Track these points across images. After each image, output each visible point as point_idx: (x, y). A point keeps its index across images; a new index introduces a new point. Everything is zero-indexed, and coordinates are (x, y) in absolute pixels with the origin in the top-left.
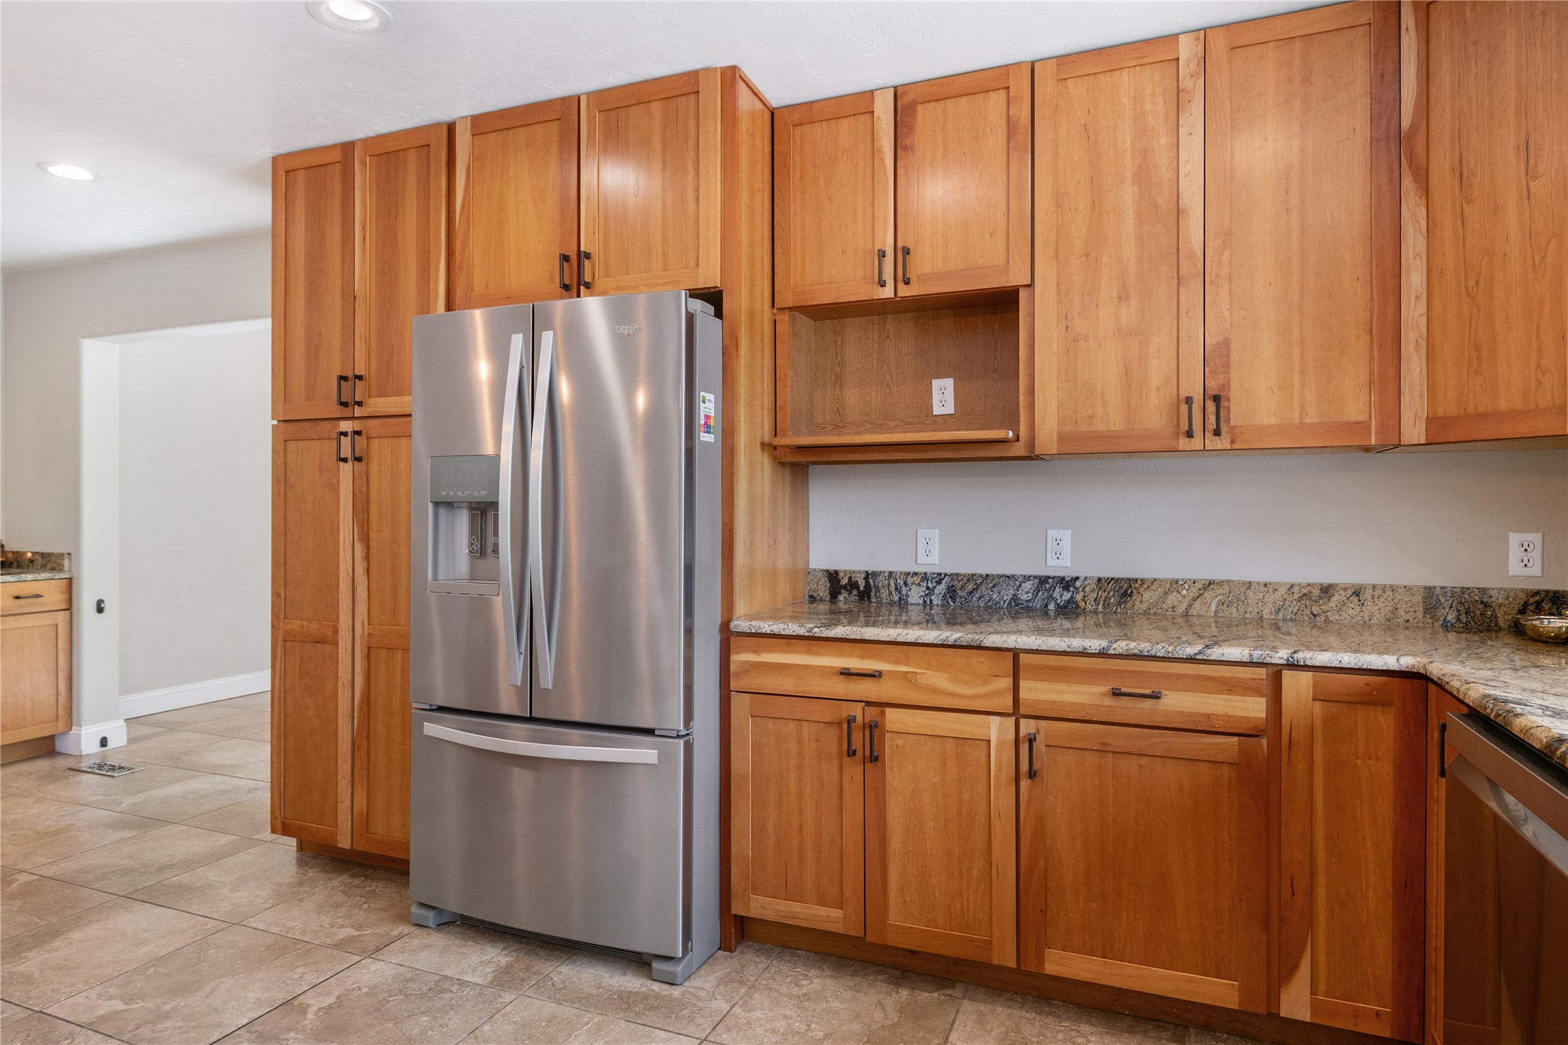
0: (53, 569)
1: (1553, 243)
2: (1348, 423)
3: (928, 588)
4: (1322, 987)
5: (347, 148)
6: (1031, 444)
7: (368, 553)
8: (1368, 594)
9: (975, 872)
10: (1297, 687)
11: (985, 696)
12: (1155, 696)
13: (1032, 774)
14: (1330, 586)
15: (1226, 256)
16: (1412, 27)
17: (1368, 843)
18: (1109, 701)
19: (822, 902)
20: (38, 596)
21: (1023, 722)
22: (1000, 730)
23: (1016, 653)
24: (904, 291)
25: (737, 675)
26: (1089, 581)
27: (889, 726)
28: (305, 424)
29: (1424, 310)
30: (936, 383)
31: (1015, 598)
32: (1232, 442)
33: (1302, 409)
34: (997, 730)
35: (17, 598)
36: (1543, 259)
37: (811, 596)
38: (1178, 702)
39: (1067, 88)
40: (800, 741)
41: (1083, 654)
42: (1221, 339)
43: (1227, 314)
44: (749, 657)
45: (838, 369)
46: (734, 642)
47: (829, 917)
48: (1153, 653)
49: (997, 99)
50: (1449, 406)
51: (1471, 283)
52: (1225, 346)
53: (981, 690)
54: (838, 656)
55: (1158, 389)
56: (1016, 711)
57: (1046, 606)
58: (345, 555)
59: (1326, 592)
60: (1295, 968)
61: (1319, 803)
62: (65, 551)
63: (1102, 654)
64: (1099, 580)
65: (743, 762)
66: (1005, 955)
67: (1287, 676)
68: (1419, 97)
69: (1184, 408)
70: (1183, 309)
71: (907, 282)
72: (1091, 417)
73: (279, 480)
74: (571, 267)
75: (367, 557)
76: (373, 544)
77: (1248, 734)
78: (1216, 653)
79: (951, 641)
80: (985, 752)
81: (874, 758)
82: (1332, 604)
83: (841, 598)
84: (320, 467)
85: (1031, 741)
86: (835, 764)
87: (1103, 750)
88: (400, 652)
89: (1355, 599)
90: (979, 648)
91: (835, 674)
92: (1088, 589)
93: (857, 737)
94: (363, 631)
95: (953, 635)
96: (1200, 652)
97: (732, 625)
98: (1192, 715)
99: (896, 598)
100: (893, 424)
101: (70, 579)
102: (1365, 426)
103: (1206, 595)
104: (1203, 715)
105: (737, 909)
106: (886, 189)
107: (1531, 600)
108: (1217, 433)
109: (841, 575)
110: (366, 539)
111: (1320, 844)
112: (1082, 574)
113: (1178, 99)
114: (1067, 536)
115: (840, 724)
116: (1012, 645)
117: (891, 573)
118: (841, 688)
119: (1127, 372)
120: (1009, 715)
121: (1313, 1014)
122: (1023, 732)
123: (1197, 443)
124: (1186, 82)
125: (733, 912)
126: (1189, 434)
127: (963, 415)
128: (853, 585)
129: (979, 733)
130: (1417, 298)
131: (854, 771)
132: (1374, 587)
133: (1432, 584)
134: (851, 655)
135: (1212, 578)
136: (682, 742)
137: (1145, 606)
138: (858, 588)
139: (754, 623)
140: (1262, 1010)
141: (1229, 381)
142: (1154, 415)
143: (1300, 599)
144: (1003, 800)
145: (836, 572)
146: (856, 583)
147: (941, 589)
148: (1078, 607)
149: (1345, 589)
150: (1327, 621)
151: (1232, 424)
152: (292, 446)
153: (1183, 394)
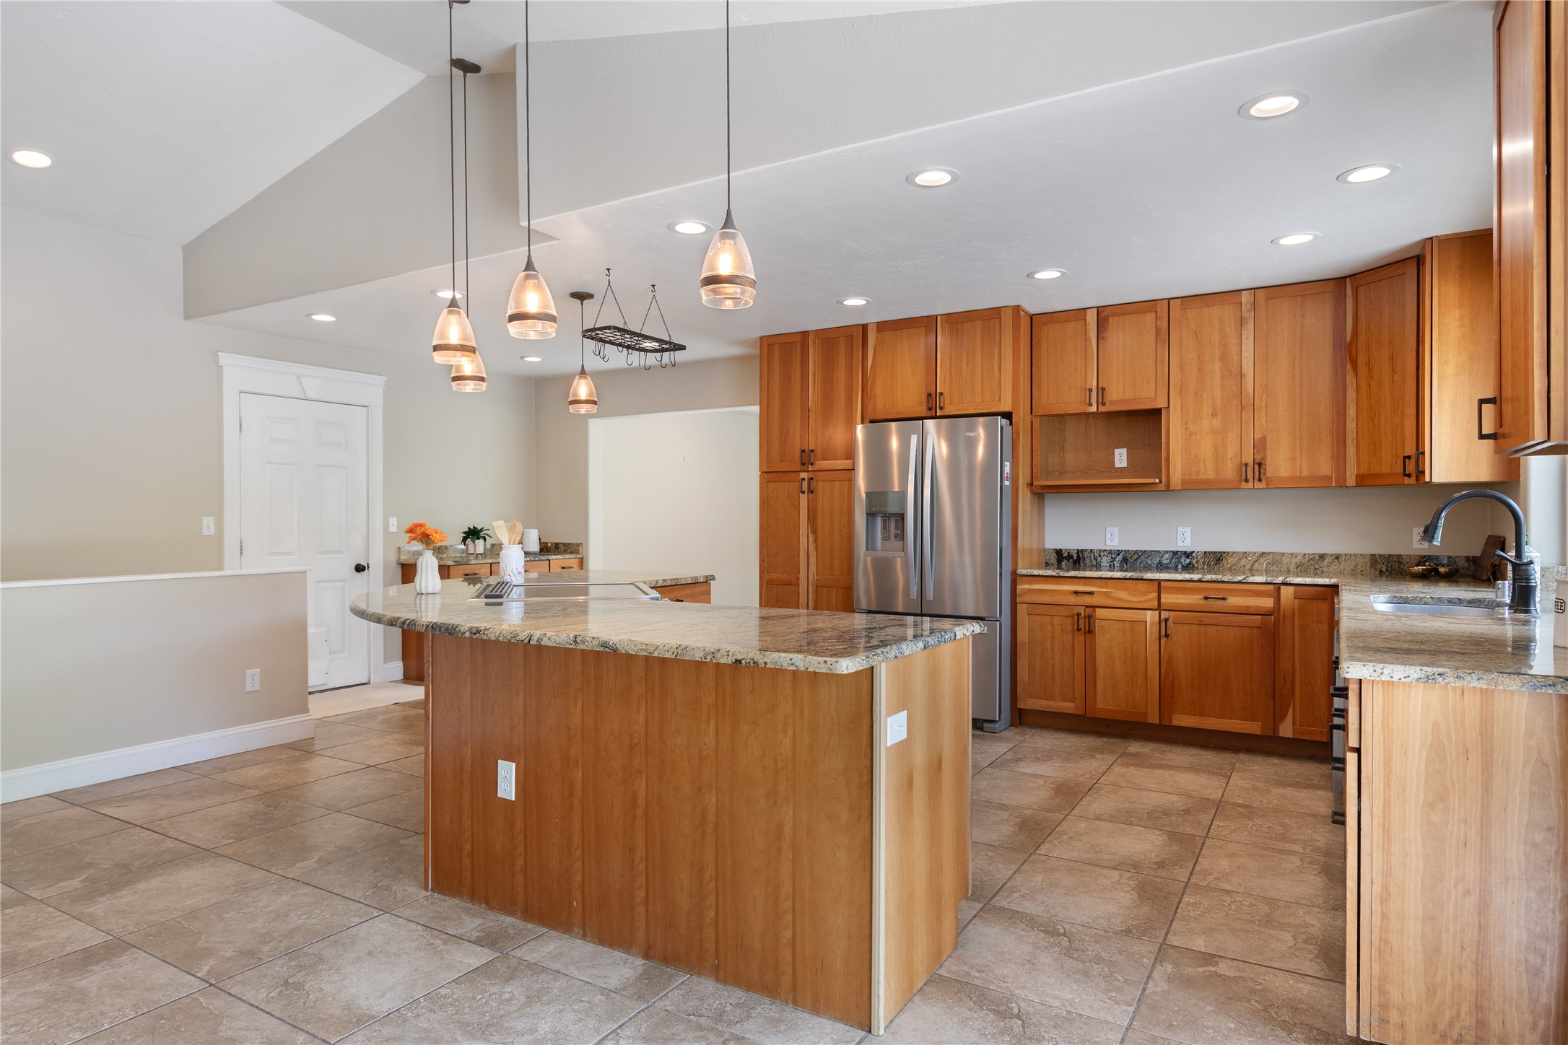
0: (572, 553)
1: (1401, 402)
2: (1322, 476)
3: (1112, 558)
4: (1298, 723)
5: (805, 334)
6: (1168, 485)
7: (816, 539)
8: (1343, 558)
9: (1139, 682)
10: (1287, 593)
11: (1145, 601)
12: (1224, 599)
13: (1167, 636)
14: (1324, 554)
15: (1264, 397)
16: (1351, 296)
17: (1318, 659)
18: (1203, 602)
19: (1064, 700)
20: (570, 567)
21: (1162, 612)
22: (1151, 616)
23: (1159, 581)
24: (1102, 409)
25: (1021, 595)
26: (1200, 553)
27: (1097, 617)
28: (779, 474)
29: (1355, 425)
30: (1117, 451)
31: (1160, 562)
32: (1267, 485)
33: (1301, 469)
34: (1150, 617)
35: (563, 568)
36: (1397, 408)
37: (1046, 563)
38: (1234, 601)
39: (1186, 313)
40: (1053, 625)
41: (1191, 581)
42: (1262, 436)
43: (1265, 424)
44: (1027, 587)
45: (1062, 443)
46: (1019, 579)
47: (1067, 706)
48: (1223, 580)
49: (1150, 318)
50: (1364, 471)
51: (1373, 416)
52: (1263, 440)
53: (1143, 599)
54: (1073, 585)
55: (1231, 459)
56: (1159, 608)
57: (1177, 566)
58: (803, 539)
59: (1322, 558)
60: (1286, 715)
61: (1297, 643)
62: (580, 542)
63: (1200, 581)
64: (1205, 552)
65: (1023, 636)
66: (1154, 718)
67: (1283, 588)
68: (1353, 328)
69: (1244, 468)
70: (1244, 421)
71: (1104, 404)
72: (1198, 472)
73: (764, 502)
74: (932, 398)
75: (815, 541)
76: (819, 535)
77: (1266, 614)
78: (1251, 579)
79: (1128, 577)
80: (1144, 627)
81: (1090, 631)
82: (1325, 563)
83: (1063, 563)
84: (788, 495)
85: (1166, 620)
86: (1070, 636)
87: (1200, 624)
88: (834, 589)
89: (1336, 561)
90: (1142, 579)
91: (1071, 593)
92: (1199, 557)
93: (1082, 622)
94: (814, 579)
95: (1129, 575)
96: (1244, 579)
97: (1018, 572)
98: (1241, 607)
99: (1094, 563)
100: (1093, 472)
101: (582, 558)
102: (1330, 478)
103: (1261, 559)
104: (1246, 606)
105: (1021, 705)
106: (1092, 358)
107: (1422, 560)
108: (1260, 480)
109: (1063, 551)
110: (814, 532)
111: (1297, 661)
112: (1196, 550)
113: (1241, 321)
114: (1188, 530)
115: (1073, 616)
116: (1157, 578)
117: (1091, 550)
118: (1073, 600)
119: (1216, 451)
120: (1156, 610)
121: (1293, 734)
122: (1162, 617)
123: (1250, 485)
124: (1245, 314)
125: (1018, 707)
126: (1247, 481)
127: (1132, 467)
128: (1070, 556)
129: (1142, 618)
130: (1352, 420)
131: (1080, 638)
132: (1346, 555)
133: (1374, 553)
134: (1078, 584)
135: (1264, 551)
136: (998, 623)
137: (1229, 565)
138: (1073, 558)
139: (1029, 570)
140: (1272, 735)
141: (1266, 456)
142: (1229, 471)
143: (1309, 561)
144: (1153, 648)
145: (1061, 550)
146: (1072, 555)
147: (1120, 558)
148: (1194, 566)
149: (1332, 556)
150: (1322, 572)
151: (1267, 476)
152: (771, 485)
153: (1244, 462)
